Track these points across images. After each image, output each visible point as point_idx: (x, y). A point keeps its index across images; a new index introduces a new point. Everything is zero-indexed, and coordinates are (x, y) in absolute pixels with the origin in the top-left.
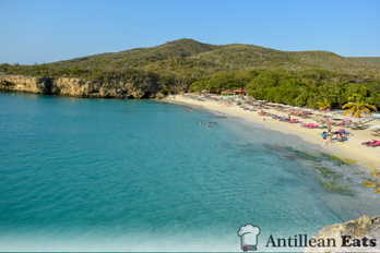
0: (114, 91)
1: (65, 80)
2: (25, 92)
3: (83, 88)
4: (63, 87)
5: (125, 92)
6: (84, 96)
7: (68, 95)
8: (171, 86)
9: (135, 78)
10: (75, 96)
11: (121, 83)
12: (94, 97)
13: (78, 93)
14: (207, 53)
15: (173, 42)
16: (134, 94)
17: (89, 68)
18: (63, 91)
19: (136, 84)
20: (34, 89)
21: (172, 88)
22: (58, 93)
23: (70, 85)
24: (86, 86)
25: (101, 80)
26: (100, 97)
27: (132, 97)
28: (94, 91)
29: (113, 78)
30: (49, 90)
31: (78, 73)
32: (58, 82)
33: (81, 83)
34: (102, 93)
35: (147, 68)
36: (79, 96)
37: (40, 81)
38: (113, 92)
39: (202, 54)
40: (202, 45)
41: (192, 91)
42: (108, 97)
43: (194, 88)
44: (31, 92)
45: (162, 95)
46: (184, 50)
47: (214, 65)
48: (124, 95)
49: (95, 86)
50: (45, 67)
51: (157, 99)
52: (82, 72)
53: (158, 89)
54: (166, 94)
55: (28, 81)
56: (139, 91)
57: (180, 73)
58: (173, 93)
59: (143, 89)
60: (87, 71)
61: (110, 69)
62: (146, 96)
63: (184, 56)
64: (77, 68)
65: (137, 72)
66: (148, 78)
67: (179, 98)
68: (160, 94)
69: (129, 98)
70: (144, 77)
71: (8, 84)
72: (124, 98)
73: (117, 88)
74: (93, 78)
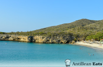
0: (55, 40)
1: (37, 37)
2: (24, 41)
3: (44, 39)
4: (37, 39)
5: (59, 41)
6: (44, 43)
7: (38, 42)
8: (78, 38)
9: (63, 35)
10: (40, 43)
11: (58, 37)
12: (48, 43)
13: (42, 41)
14: (93, 24)
15: (78, 21)
16: (63, 42)
17: (46, 32)
18: (37, 41)
19: (64, 38)
20: (27, 40)
21: (78, 39)
22: (35, 42)
23: (39, 39)
24: (45, 39)
25: (50, 36)
26: (50, 43)
27: (62, 43)
28: (48, 41)
29: (55, 35)
30: (32, 41)
31: (42, 34)
32: (35, 38)
33: (43, 38)
34: (50, 41)
35: (68, 31)
36: (42, 43)
37: (29, 37)
38: (54, 41)
39: (91, 24)
40: (91, 21)
41: (87, 40)
42: (53, 43)
43: (88, 39)
44: (26, 42)
45: (74, 42)
46: (83, 23)
47: (96, 29)
48: (59, 42)
49: (48, 39)
50: (31, 32)
51: (72, 44)
52: (43, 33)
53: (72, 39)
54: (76, 41)
55: (25, 38)
56: (65, 40)
57: (81, 33)
58: (79, 41)
59: (66, 39)
60: (45, 33)
61: (54, 32)
62: (68, 42)
63: (83, 26)
64: (42, 32)
65: (64, 33)
66: (68, 35)
67: (81, 43)
68: (73, 41)
69: (61, 43)
70: (67, 35)
71: (18, 39)
72: (59, 43)
73: (56, 39)
74: (47, 36)
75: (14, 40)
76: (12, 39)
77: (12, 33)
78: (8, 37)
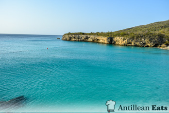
1: (118, 38)
2: (103, 43)
3: (124, 41)
4: (117, 41)
6: (125, 45)
7: (118, 45)
9: (150, 37)
10: (121, 45)
11: (143, 39)
12: (129, 46)
13: (122, 44)
16: (149, 45)
18: (117, 43)
19: (151, 40)
22: (114, 44)
23: (119, 40)
24: (126, 41)
25: (133, 38)
26: (132, 46)
27: (148, 46)
28: (129, 43)
29: (139, 37)
30: (111, 43)
31: (124, 35)
32: (115, 39)
33: (124, 39)
34: (133, 44)
35: (157, 32)
36: (123, 45)
37: (108, 39)
38: (138, 43)
42: (136, 46)
44: (105, 43)
45: (165, 46)
48: (144, 45)
49: (130, 41)
50: (111, 33)
51: (161, 48)
53: (163, 42)
54: (168, 45)
55: (104, 39)
56: (152, 43)
59: (154, 42)
60: (127, 34)
61: (138, 33)
65: (151, 34)
66: (157, 37)
69: (146, 46)
70: (155, 36)
71: (98, 40)
73: (140, 42)
74: (129, 37)
75: (93, 42)
76: (91, 40)
77: (91, 34)
78: (87, 38)
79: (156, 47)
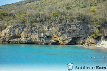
0: (37, 36)
5: (49, 37)
6: (4, 42)
9: (61, 21)
11: (45, 27)
12: (15, 43)
16: (60, 39)
17: (13, 12)
19: (62, 29)
24: (7, 31)
26: (21, 43)
27: (57, 43)
28: (15, 37)
38: (35, 37)
42: (30, 43)
48: (48, 40)
49: (17, 31)
53: (89, 33)
54: (98, 39)
56: (66, 36)
59: (70, 33)
60: (11, 15)
62: (74, 42)
66: (76, 21)
68: (90, 40)
69: (53, 44)
72: (48, 44)
73: (39, 33)
79: (75, 44)
